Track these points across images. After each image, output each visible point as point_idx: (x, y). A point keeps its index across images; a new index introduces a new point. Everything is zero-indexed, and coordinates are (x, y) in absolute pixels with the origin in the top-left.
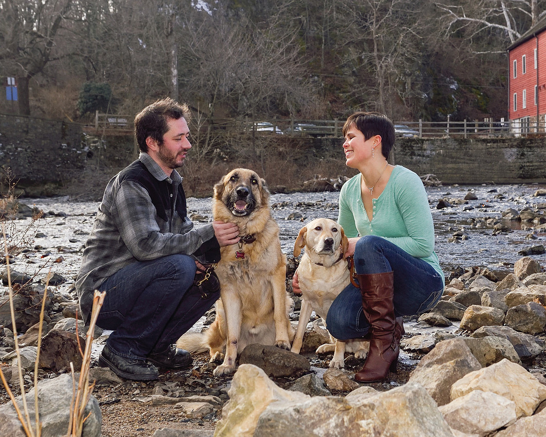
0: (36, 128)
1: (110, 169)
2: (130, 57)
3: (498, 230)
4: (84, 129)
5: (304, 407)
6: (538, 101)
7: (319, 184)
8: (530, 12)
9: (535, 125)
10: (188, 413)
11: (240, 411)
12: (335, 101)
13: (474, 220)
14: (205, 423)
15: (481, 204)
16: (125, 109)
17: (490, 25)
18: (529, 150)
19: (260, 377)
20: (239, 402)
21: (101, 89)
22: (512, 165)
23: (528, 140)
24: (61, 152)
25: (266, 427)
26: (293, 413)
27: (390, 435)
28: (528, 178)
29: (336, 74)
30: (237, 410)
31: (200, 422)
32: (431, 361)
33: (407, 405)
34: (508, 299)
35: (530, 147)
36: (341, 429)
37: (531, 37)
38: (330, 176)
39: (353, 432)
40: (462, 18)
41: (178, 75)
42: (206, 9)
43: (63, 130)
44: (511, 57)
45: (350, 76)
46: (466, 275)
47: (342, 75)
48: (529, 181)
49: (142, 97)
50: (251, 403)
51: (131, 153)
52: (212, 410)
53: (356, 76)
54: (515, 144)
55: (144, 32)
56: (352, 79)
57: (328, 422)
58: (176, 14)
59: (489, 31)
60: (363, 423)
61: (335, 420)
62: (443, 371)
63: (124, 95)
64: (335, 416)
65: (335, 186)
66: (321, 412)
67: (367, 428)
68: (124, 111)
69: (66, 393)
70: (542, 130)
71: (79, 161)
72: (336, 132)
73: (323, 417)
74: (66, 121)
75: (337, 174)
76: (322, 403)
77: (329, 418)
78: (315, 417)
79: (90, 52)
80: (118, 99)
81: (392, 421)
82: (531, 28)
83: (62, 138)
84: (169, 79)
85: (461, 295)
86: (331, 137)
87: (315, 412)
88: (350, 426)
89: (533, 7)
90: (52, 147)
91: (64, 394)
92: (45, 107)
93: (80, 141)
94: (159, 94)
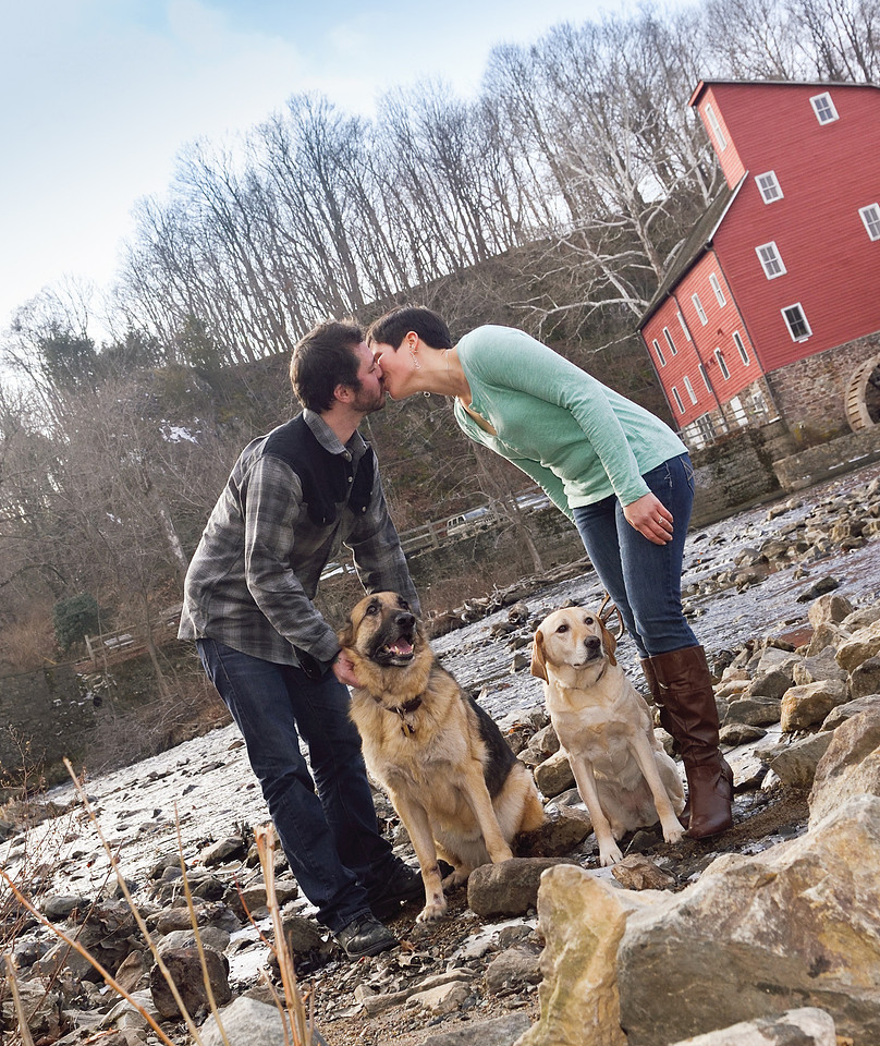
0: (10, 692)
1: (133, 712)
2: (104, 544)
3: (743, 584)
4: (77, 669)
5: (694, 902)
6: (711, 386)
7: (439, 622)
8: (649, 265)
9: (721, 421)
10: (435, 1007)
11: (574, 952)
12: (416, 497)
13: (696, 585)
14: (470, 1014)
15: (694, 561)
16: (123, 618)
17: (597, 304)
18: (727, 460)
19: (585, 881)
20: (565, 938)
21: (80, 603)
22: (710, 492)
23: (719, 447)
24: (56, 713)
25: (642, 961)
26: (681, 919)
27: (869, 896)
28: (741, 502)
29: (403, 459)
30: (567, 952)
31: (460, 1015)
32: (838, 763)
33: (869, 835)
34: (842, 659)
35: (727, 456)
36: (778, 917)
37: (665, 299)
38: (450, 608)
39: (799, 915)
40: (553, 310)
41: (181, 542)
42: (187, 437)
43: (48, 680)
44: (647, 337)
45: (423, 453)
46: (738, 658)
47: (411, 456)
48: (746, 505)
49: (141, 592)
50: (589, 930)
51: (154, 678)
52: (469, 990)
53: (432, 450)
54: (703, 459)
55: (111, 500)
56: (428, 457)
57: (749, 914)
58: (148, 459)
59: (599, 314)
60: (810, 893)
61: (760, 905)
62: (871, 770)
63: (114, 600)
64: (756, 899)
65: (463, 618)
66: (728, 901)
67: (822, 900)
68: (123, 623)
69: (259, 1027)
70: (735, 424)
71: (85, 716)
72: (434, 540)
73: (734, 909)
74: (48, 666)
75: (460, 600)
76: (720, 884)
77: (746, 905)
78: (722, 913)
79: (46, 557)
80: (109, 609)
81: (859, 873)
82: (660, 285)
83: (51, 693)
84: (170, 554)
85: (757, 685)
86: (430, 550)
87: (717, 903)
88: (790, 907)
89: (650, 256)
90: (41, 710)
91: (255, 1030)
92: (12, 658)
93: (78, 687)
94: (163, 581)
